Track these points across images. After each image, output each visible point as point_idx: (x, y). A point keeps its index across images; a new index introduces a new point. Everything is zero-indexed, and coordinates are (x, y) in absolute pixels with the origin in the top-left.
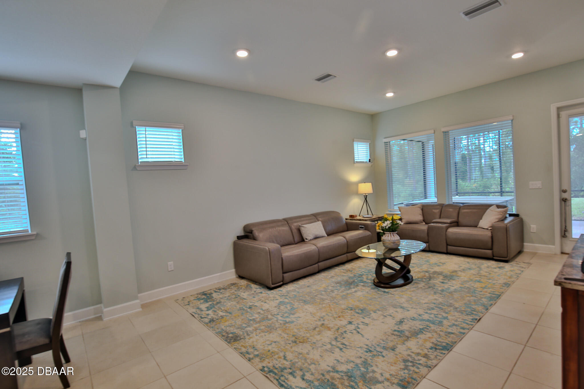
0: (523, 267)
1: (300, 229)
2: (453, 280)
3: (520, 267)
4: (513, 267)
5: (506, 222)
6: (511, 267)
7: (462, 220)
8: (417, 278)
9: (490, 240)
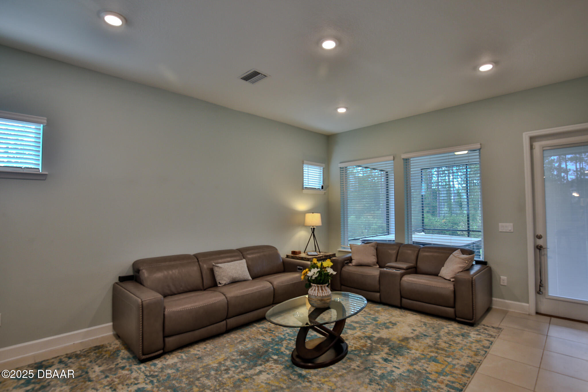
0: (491, 336)
1: (214, 269)
2: (401, 355)
3: (489, 335)
4: (480, 335)
5: (472, 272)
6: (477, 334)
7: (422, 266)
8: (353, 349)
9: (453, 295)
